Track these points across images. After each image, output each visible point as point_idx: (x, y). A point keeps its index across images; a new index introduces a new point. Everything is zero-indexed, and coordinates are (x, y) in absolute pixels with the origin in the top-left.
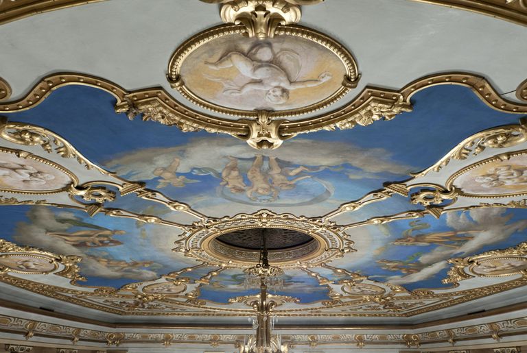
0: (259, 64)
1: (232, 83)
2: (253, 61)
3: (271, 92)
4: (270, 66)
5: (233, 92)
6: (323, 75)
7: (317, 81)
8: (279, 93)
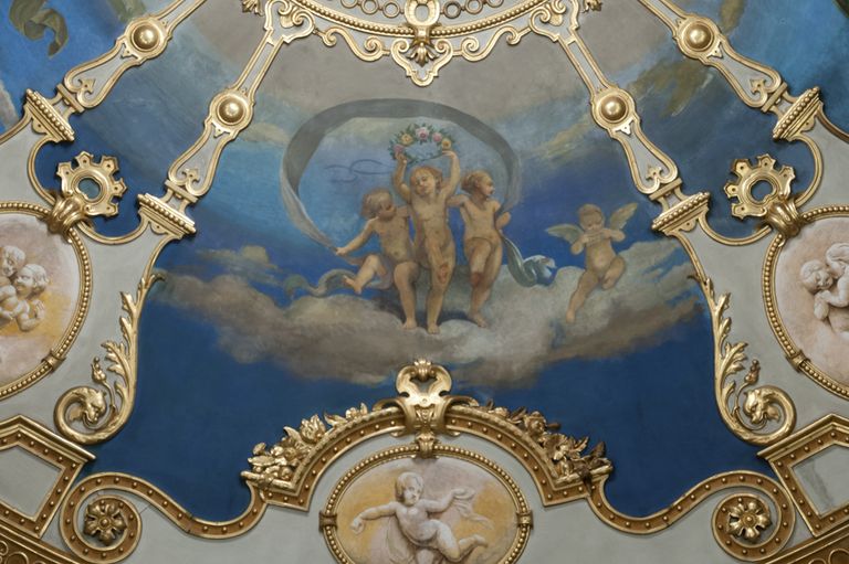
0: (430, 545)
1: (462, 510)
2: (437, 550)
3: (417, 496)
4: (419, 541)
5: (463, 494)
6: (361, 528)
7: (367, 519)
8: (408, 494)
